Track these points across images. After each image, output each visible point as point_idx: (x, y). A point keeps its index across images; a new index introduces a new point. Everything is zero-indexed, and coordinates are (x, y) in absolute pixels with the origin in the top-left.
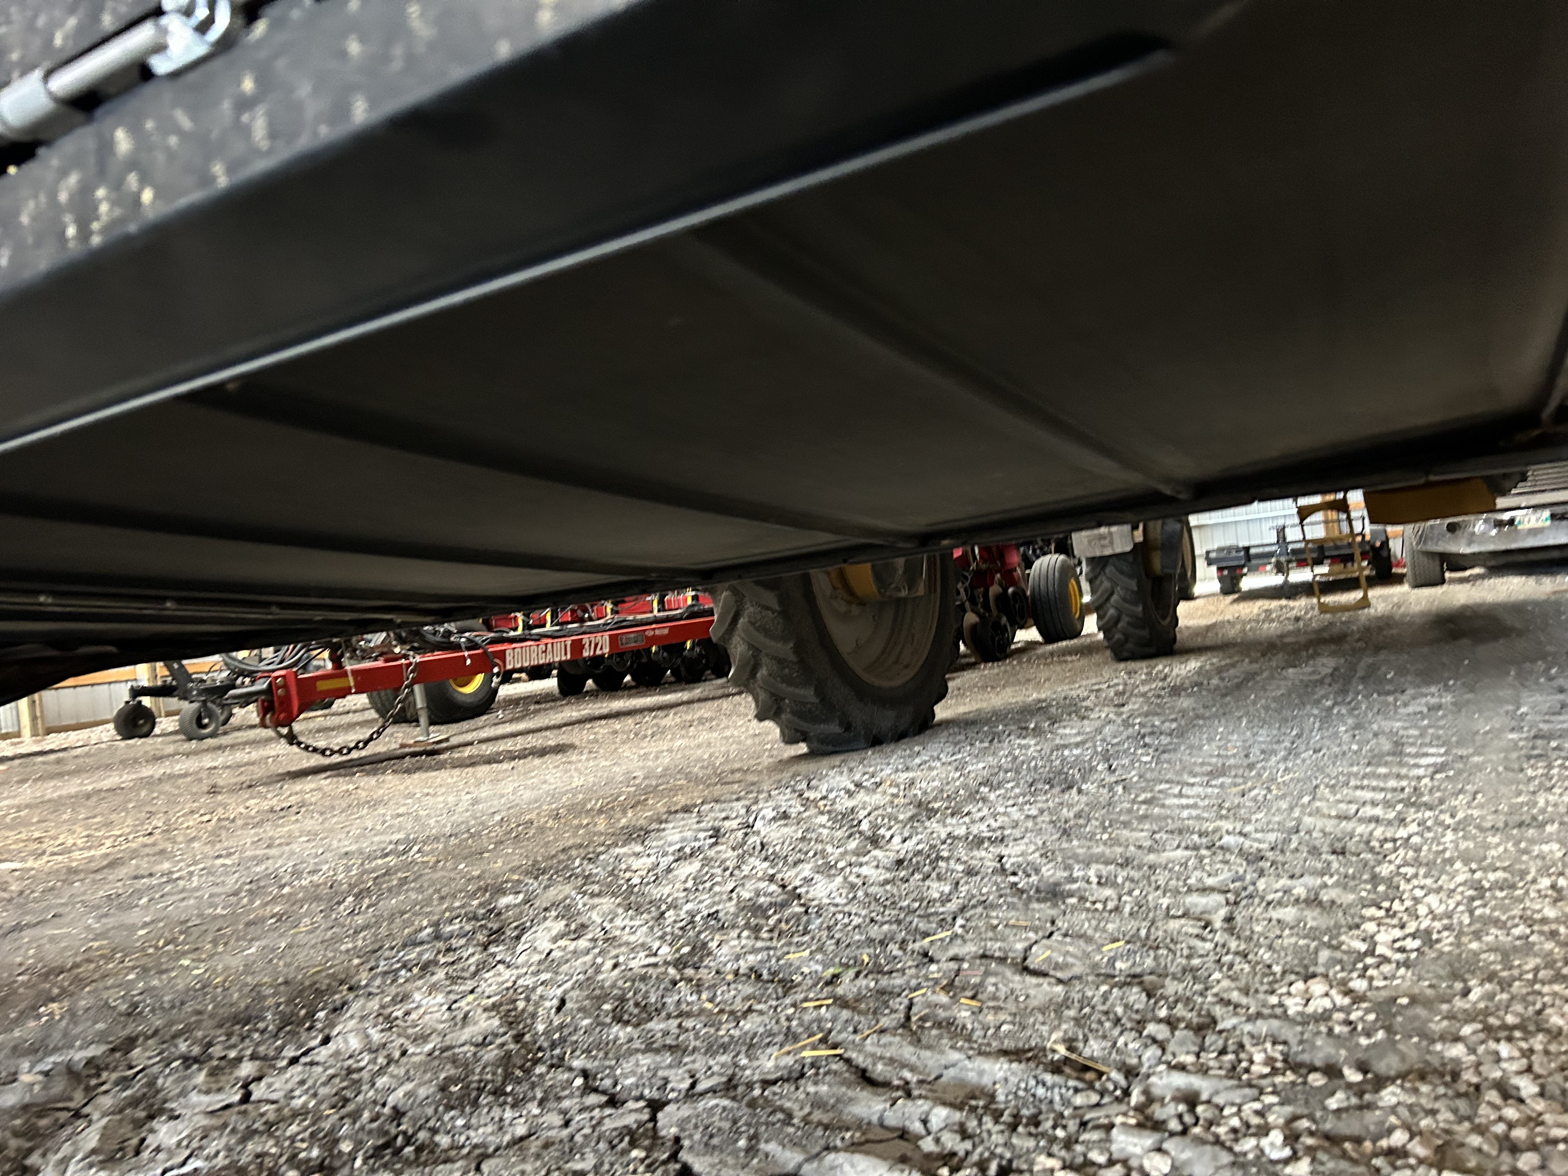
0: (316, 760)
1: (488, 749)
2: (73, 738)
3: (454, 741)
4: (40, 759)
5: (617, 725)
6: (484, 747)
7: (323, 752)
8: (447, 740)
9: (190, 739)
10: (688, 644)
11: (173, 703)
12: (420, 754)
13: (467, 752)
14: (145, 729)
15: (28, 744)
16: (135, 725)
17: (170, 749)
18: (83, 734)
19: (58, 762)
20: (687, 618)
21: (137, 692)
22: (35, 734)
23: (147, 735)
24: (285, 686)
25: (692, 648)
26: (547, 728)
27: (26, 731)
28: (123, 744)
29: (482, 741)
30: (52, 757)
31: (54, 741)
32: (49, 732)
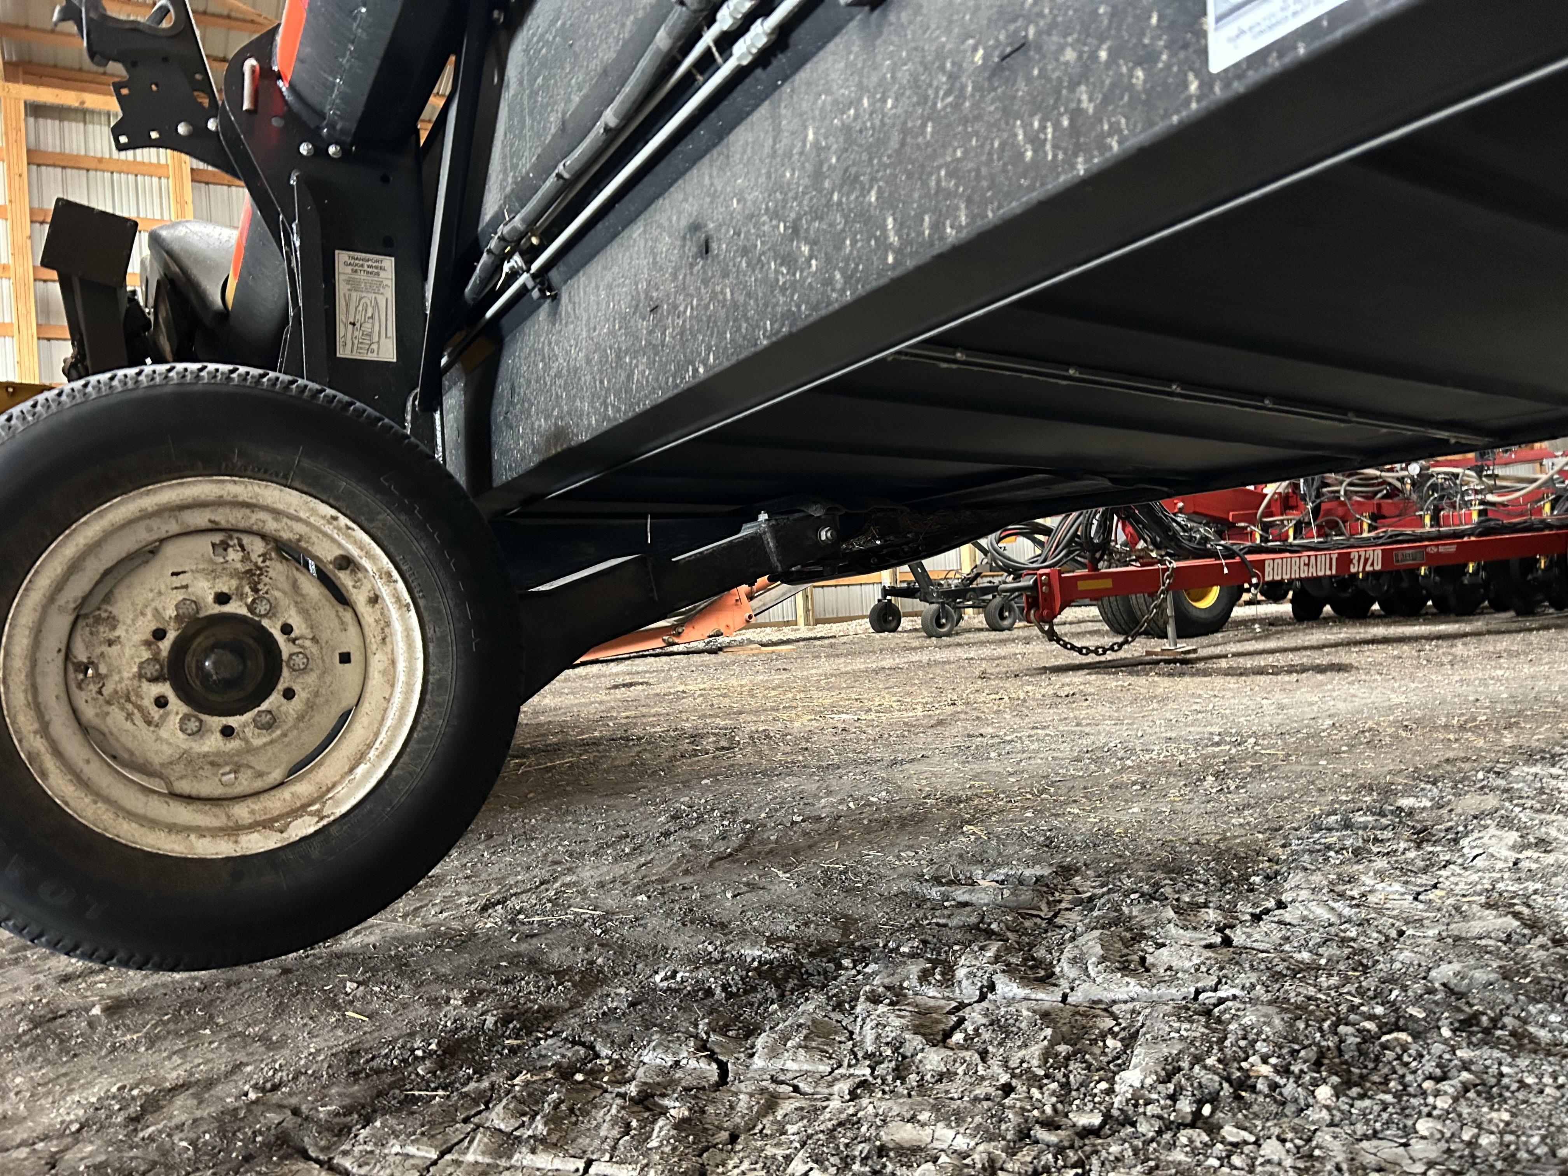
0: (1077, 658)
1: (1249, 663)
2: (835, 629)
3: (1202, 653)
4: (817, 643)
5: (1393, 650)
6: (1241, 660)
7: (1080, 650)
8: (1195, 651)
9: (930, 637)
10: (1471, 568)
11: (915, 604)
12: (1174, 661)
13: (1223, 664)
14: (893, 625)
15: (803, 631)
16: (886, 621)
17: (916, 643)
18: (843, 626)
19: (831, 646)
20: (1480, 535)
21: (886, 592)
22: (807, 623)
23: (894, 630)
24: (1049, 584)
25: (1476, 572)
26: (1305, 648)
27: (801, 621)
28: (877, 636)
29: (1236, 655)
30: (827, 641)
31: (821, 630)
32: (818, 622)
